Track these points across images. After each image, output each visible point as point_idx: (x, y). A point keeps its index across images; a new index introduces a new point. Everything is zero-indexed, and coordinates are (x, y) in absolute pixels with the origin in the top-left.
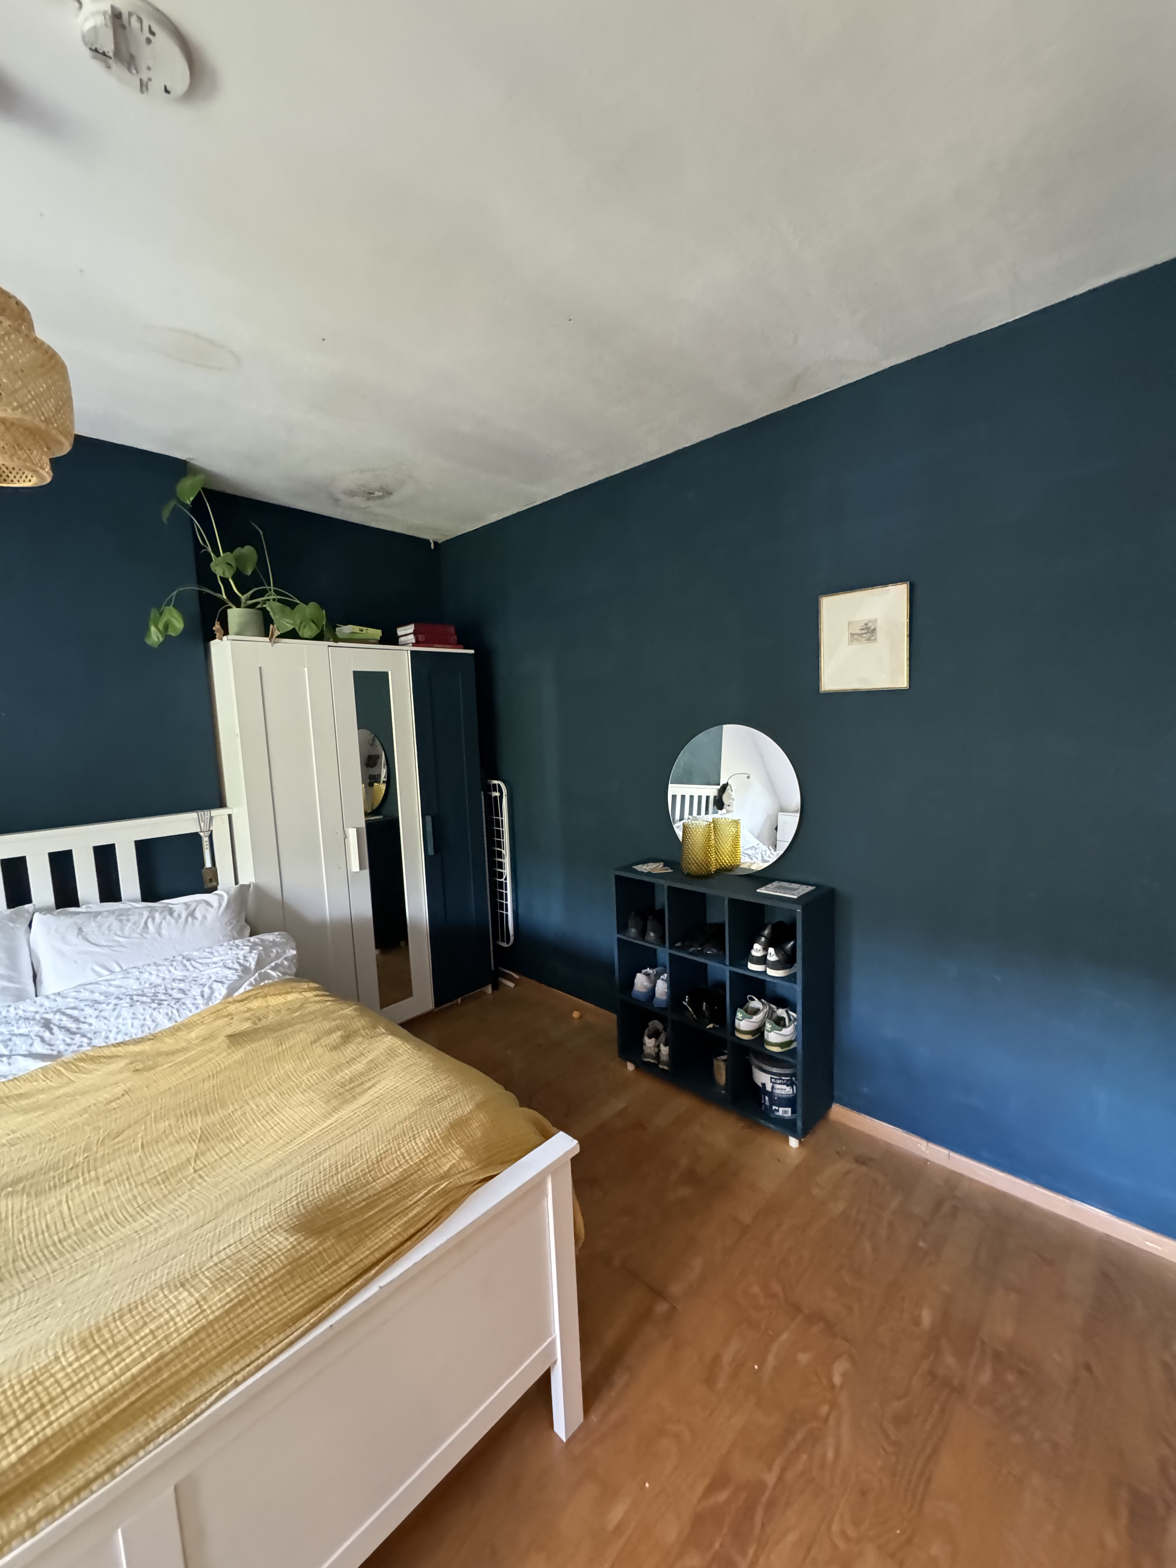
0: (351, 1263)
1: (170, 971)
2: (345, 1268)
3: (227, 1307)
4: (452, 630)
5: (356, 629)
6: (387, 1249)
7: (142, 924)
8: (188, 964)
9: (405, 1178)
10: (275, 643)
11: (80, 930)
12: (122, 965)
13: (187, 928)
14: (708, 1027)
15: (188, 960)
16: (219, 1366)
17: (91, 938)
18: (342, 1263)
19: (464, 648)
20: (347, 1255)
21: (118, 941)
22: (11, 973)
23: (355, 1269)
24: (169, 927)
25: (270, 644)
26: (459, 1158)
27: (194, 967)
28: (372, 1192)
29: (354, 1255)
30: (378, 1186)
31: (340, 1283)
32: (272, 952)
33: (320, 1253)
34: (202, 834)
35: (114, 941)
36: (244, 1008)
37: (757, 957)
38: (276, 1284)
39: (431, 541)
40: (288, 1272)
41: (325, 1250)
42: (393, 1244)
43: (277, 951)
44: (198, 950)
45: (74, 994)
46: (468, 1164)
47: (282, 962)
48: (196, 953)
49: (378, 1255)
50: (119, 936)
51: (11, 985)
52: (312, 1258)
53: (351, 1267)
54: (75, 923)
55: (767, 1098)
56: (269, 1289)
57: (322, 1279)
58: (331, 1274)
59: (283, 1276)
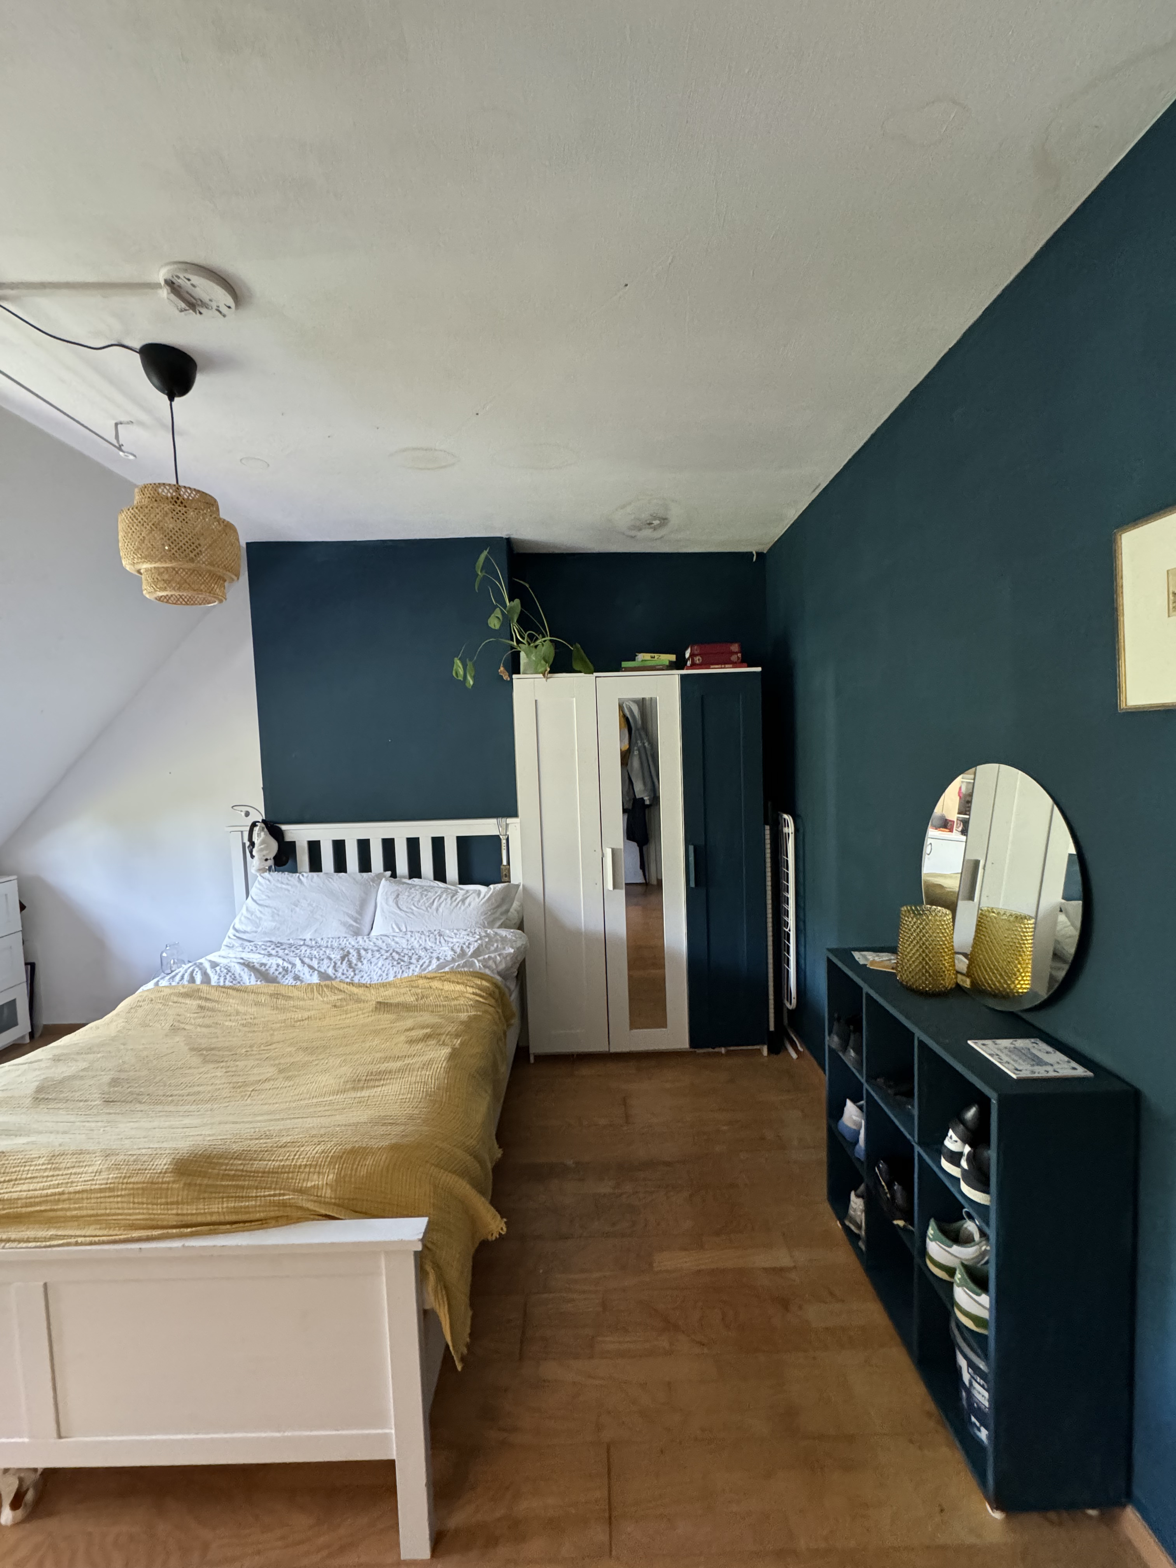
0: (180, 1212)
1: (426, 940)
2: (174, 1212)
3: (103, 1186)
4: (735, 647)
5: (647, 656)
6: (209, 1219)
7: (432, 900)
8: (438, 937)
9: (277, 1173)
10: (547, 678)
11: (398, 896)
12: (408, 927)
13: (455, 910)
14: (895, 1222)
15: (440, 935)
16: (90, 1224)
17: (401, 903)
18: (175, 1206)
19: (749, 666)
20: (183, 1203)
21: (412, 909)
22: (358, 916)
23: (180, 1218)
24: (445, 906)
25: (545, 679)
26: (327, 1184)
27: (440, 942)
28: (248, 1168)
29: (185, 1207)
30: (257, 1165)
31: (168, 1221)
32: (493, 945)
33: (168, 1189)
34: (501, 837)
35: (410, 908)
36: (427, 985)
37: (952, 1152)
38: (132, 1192)
39: (754, 553)
40: (143, 1189)
41: (172, 1189)
42: (215, 1218)
43: (497, 946)
44: (449, 930)
45: (375, 940)
46: (328, 1193)
47: (496, 957)
48: (447, 932)
49: (200, 1219)
50: (415, 906)
51: (354, 924)
52: (161, 1189)
53: (178, 1214)
54: (398, 890)
55: (964, 1394)
56: (127, 1192)
57: (157, 1209)
58: (164, 1209)
59: (138, 1189)
